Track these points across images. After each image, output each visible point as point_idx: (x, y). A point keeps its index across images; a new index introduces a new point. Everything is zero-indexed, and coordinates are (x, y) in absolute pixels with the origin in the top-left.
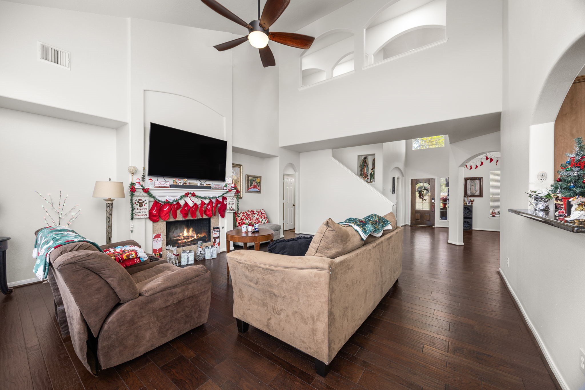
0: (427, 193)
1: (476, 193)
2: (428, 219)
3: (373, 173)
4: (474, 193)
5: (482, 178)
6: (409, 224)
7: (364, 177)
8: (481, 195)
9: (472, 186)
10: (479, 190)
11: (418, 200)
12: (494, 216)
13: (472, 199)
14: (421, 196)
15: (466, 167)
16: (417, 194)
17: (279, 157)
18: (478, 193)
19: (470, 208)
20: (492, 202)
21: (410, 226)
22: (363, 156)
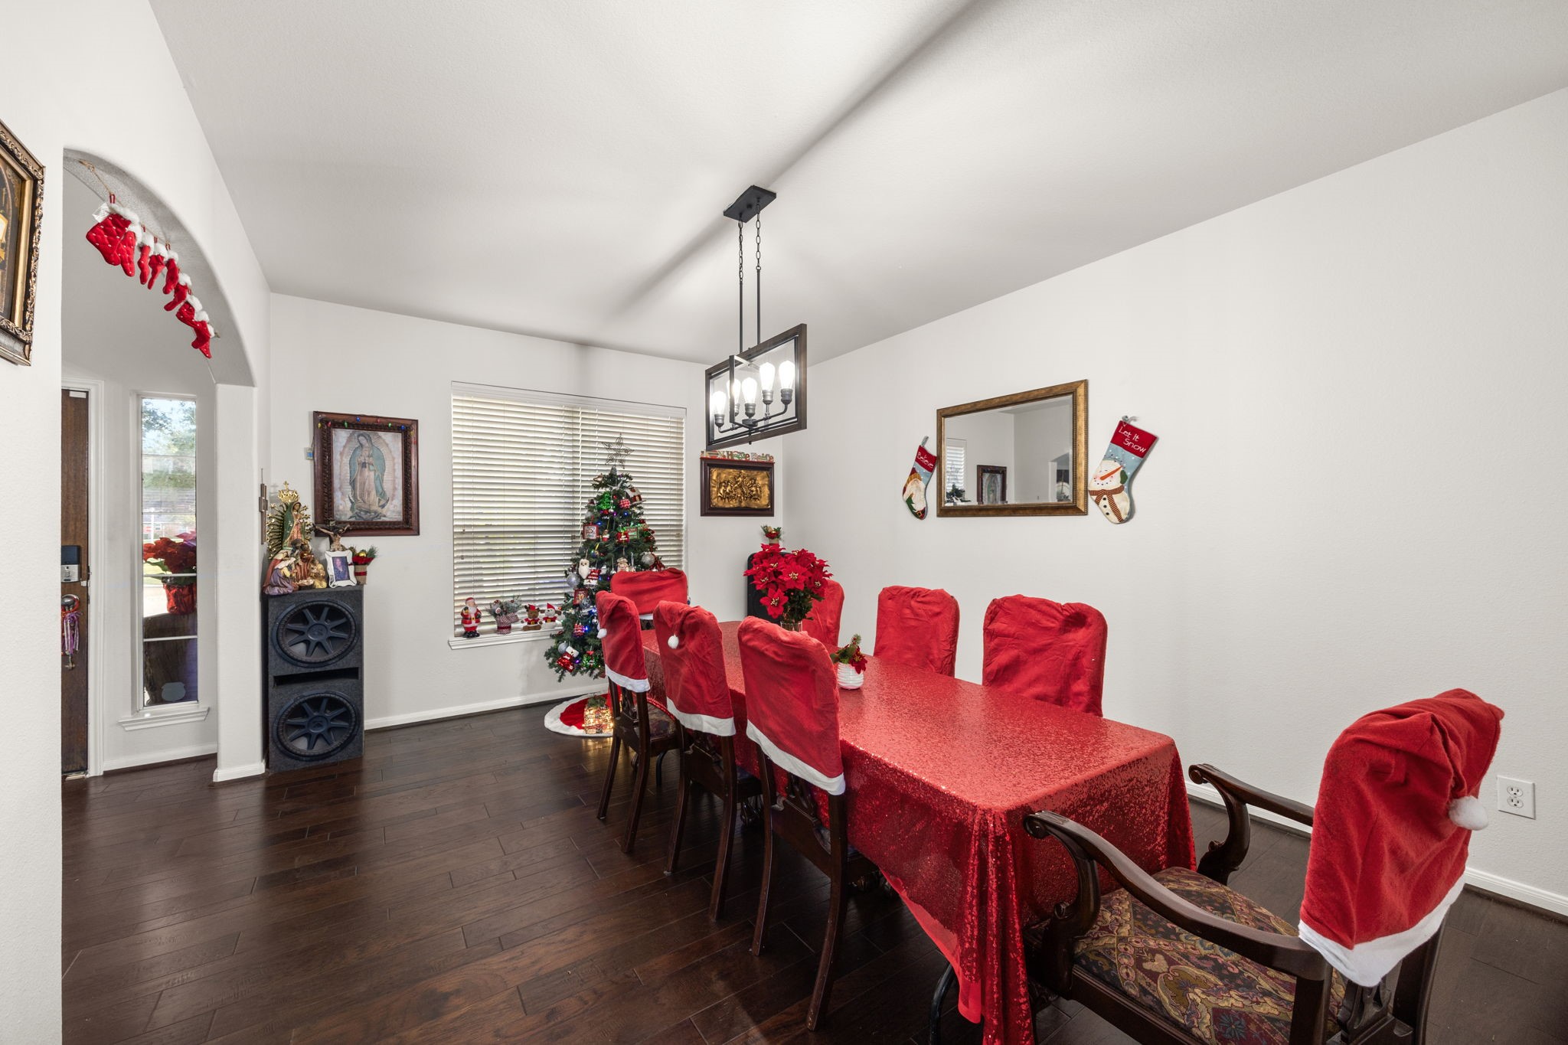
1: (384, 511)
4: (375, 508)
5: (414, 427)
8: (408, 524)
9: (364, 465)
10: (400, 493)
12: (471, 633)
13: (362, 544)
18: (393, 511)
19: (346, 606)
20: (462, 557)
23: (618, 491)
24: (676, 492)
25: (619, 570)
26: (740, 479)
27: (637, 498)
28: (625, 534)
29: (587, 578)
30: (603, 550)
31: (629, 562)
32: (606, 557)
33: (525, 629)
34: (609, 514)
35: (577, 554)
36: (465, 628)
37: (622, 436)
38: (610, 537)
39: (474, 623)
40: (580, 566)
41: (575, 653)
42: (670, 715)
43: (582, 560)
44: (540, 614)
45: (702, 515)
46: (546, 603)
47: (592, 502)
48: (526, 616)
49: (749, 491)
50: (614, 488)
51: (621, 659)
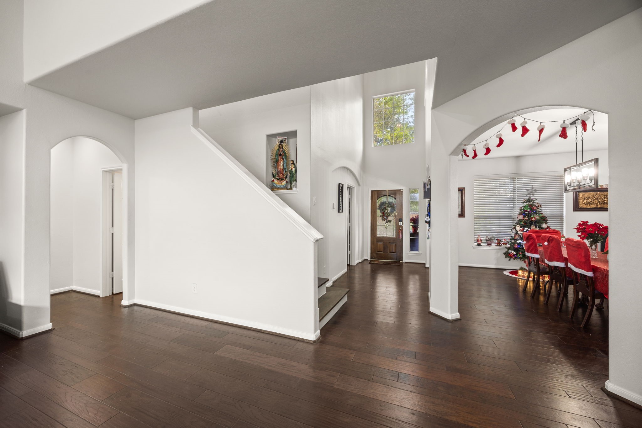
0: (392, 212)
2: (394, 251)
3: (294, 170)
5: (464, 189)
6: (369, 259)
7: (279, 179)
10: (460, 207)
11: (380, 222)
12: (479, 245)
14: (385, 216)
15: (464, 156)
16: (379, 213)
17: (24, 112)
20: (477, 224)
21: (369, 261)
22: (278, 137)
23: (531, 204)
24: (560, 203)
25: (531, 229)
26: (597, 196)
27: (539, 206)
28: (534, 218)
29: (519, 231)
30: (525, 222)
31: (536, 227)
32: (527, 225)
33: (496, 246)
34: (528, 211)
35: (515, 224)
36: (478, 243)
37: (533, 186)
38: (528, 219)
39: (480, 242)
40: (517, 227)
41: (515, 253)
42: (546, 264)
43: (517, 226)
44: (501, 242)
45: (574, 211)
46: (503, 239)
47: (521, 208)
48: (497, 242)
49: (602, 201)
50: (530, 203)
51: (530, 249)
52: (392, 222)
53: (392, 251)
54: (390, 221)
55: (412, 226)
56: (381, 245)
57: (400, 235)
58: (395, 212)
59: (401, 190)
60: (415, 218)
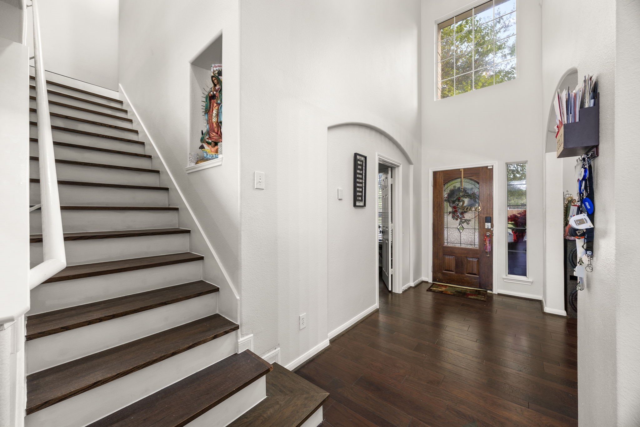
0: (471, 206)
2: (475, 271)
6: (430, 281)
11: (450, 222)
14: (458, 213)
16: (447, 208)
21: (430, 285)
22: (213, 65)
52: (472, 223)
53: (471, 272)
54: (467, 221)
55: (513, 229)
56: (450, 260)
57: (488, 245)
58: (477, 205)
59: (489, 168)
60: (519, 215)
